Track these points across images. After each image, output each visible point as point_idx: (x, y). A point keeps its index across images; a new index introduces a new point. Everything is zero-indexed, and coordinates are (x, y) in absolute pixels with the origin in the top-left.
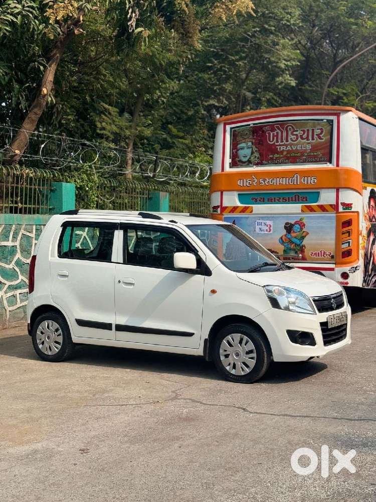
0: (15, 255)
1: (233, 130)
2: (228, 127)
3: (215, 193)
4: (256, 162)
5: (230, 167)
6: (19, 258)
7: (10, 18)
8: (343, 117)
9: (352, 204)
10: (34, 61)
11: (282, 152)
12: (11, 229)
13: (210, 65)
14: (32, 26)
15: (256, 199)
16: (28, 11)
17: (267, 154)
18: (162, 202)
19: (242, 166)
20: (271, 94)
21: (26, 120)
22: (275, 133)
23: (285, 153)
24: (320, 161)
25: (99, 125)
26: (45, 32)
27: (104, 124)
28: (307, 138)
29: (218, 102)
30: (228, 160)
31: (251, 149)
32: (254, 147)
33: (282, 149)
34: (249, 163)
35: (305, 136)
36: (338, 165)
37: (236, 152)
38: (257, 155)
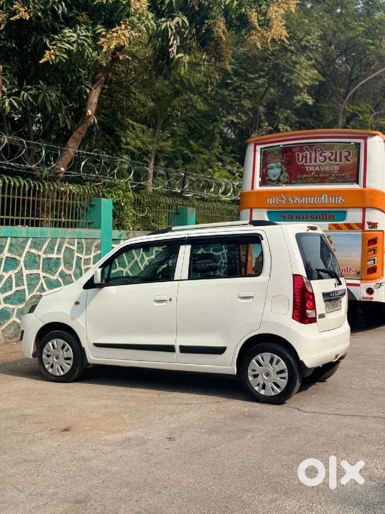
0: (59, 267)
1: (263, 150)
2: (258, 148)
3: (246, 210)
4: (285, 181)
5: (260, 186)
6: (62, 270)
7: (67, 46)
8: (370, 141)
9: (377, 223)
10: (82, 84)
11: (311, 172)
12: (56, 242)
13: (229, 81)
14: (86, 54)
15: (285, 217)
16: (83, 40)
17: (295, 173)
18: (189, 216)
19: (271, 185)
20: (289, 111)
21: (71, 139)
22: (304, 154)
23: (313, 173)
24: (347, 182)
25: (124, 140)
26: (97, 60)
27: (128, 139)
28: (335, 160)
29: (236, 118)
30: (258, 179)
31: (280, 169)
32: (283, 167)
33: (310, 169)
34: (278, 182)
35: (333, 158)
36: (364, 186)
37: (266, 171)
38: (286, 174)
